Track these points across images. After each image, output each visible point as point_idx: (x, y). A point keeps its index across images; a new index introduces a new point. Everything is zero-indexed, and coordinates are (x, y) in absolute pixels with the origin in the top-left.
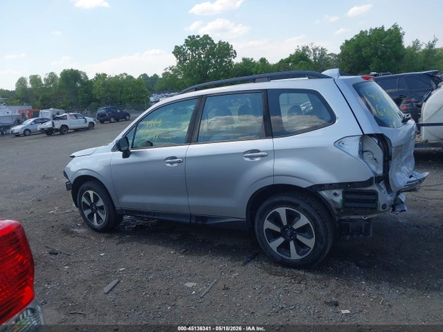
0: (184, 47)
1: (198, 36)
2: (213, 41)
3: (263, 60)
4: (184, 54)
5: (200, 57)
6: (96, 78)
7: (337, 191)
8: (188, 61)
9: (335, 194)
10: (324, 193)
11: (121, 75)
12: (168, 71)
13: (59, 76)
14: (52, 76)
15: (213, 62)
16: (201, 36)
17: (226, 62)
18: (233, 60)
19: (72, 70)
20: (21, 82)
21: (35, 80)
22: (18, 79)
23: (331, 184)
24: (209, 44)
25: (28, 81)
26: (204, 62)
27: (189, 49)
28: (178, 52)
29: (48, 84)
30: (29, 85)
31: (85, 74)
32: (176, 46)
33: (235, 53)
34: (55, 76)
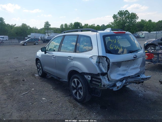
0: (117, 15)
1: (123, 11)
2: (129, 13)
3: (150, 21)
4: (117, 18)
5: (123, 19)
6: (85, 25)
7: (89, 76)
8: (118, 20)
9: (89, 77)
10: (85, 76)
11: (93, 25)
12: (110, 24)
13: (73, 24)
14: (71, 24)
15: (128, 21)
16: (124, 11)
17: (133, 21)
18: (137, 20)
19: (77, 22)
20: (62, 25)
21: (66, 25)
22: (61, 25)
23: (87, 73)
24: (127, 14)
25: (64, 26)
26: (124, 20)
27: (119, 16)
28: (115, 17)
29: (69, 27)
30: (64, 27)
31: (81, 24)
32: (114, 15)
33: (138, 17)
34: (72, 24)
